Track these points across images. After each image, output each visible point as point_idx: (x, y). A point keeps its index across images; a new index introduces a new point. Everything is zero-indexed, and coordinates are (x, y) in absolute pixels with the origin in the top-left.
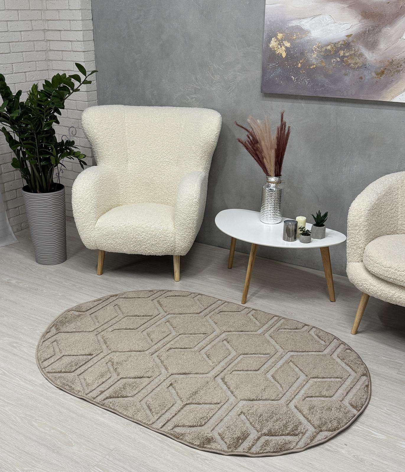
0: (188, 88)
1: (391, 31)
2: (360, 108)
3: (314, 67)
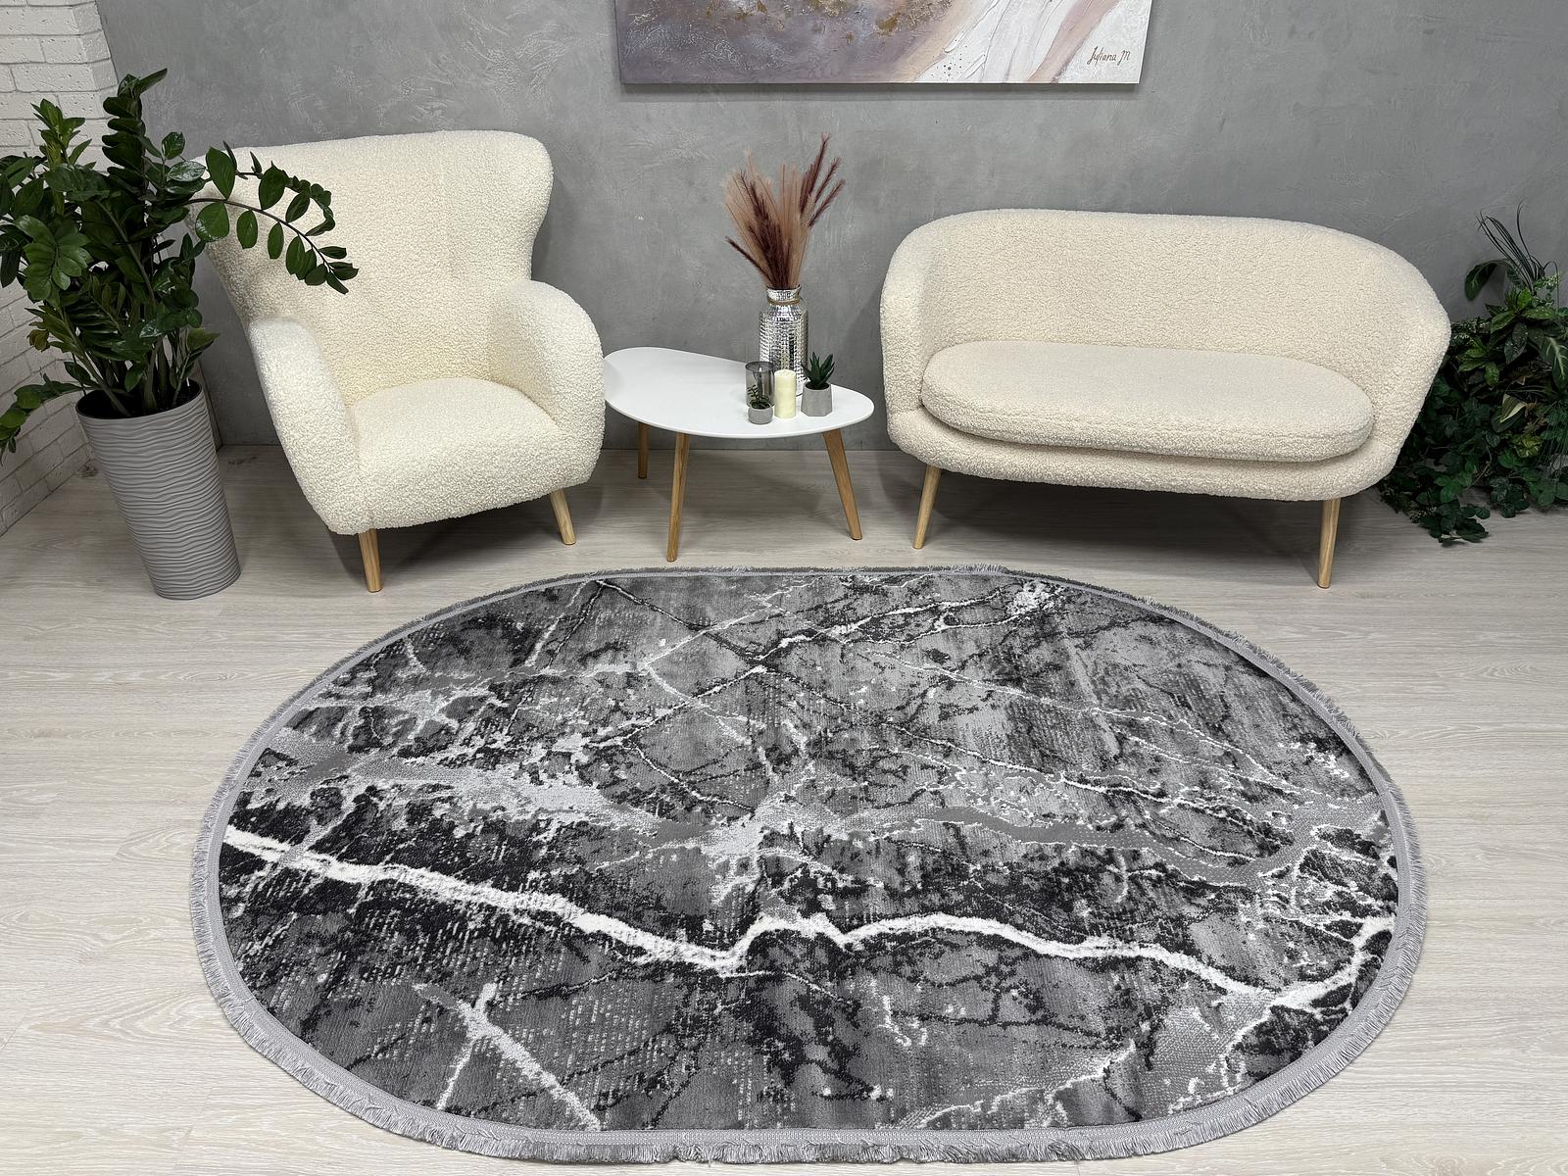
0: (414, 86)
2: (849, 103)
3: (742, 16)
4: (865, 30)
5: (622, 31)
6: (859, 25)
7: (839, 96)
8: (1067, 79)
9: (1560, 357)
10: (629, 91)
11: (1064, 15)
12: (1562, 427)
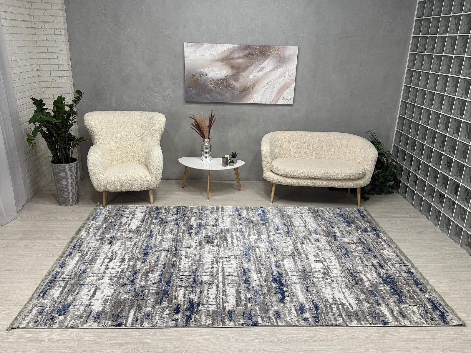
0: (140, 100)
1: (243, 74)
2: (233, 107)
3: (211, 89)
4: (236, 93)
5: (186, 91)
6: (235, 92)
8: (278, 103)
9: (385, 161)
10: (187, 103)
11: (277, 91)
12: (387, 175)
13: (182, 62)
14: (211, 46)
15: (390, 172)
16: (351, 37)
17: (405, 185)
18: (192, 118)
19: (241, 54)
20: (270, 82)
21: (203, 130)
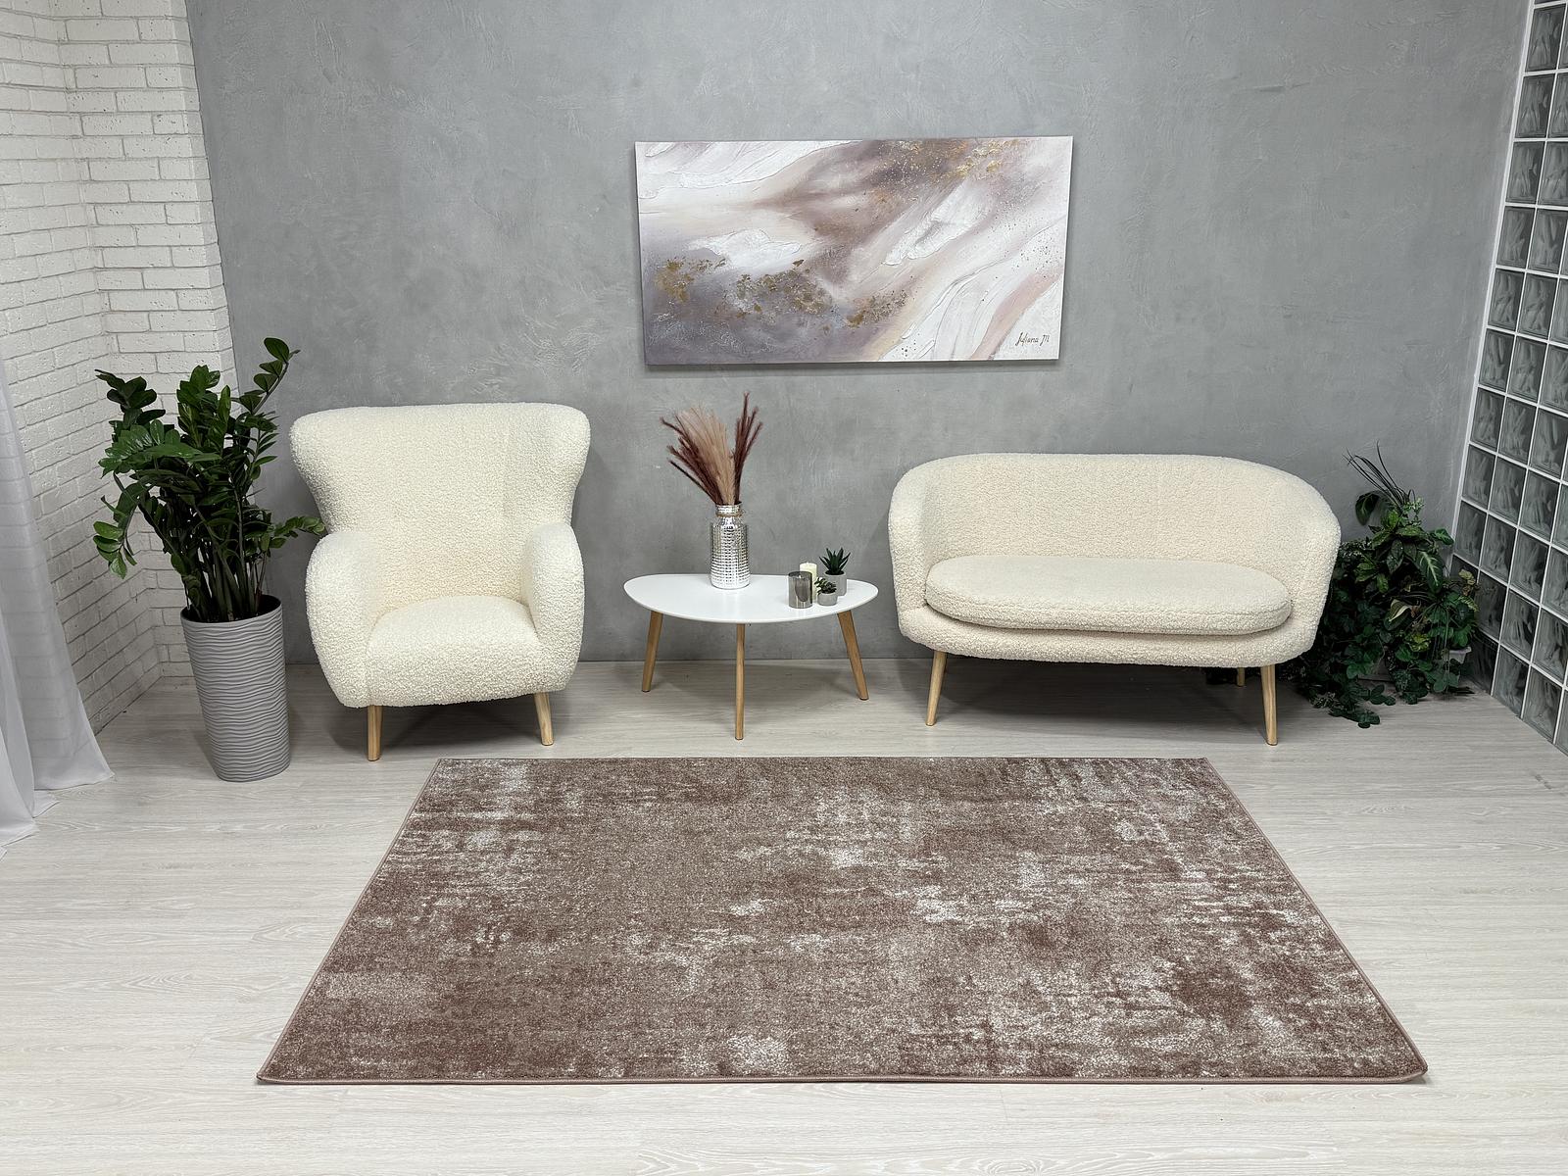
0: (478, 368)
1: (864, 254)
3: (742, 314)
4: (838, 324)
5: (647, 325)
6: (833, 320)
7: (818, 372)
8: (1000, 357)
9: (1432, 567)
10: (651, 370)
11: (995, 309)
12: (1445, 625)
13: (629, 218)
14: (736, 152)
15: (1452, 612)
16: (1279, 90)
17: (1516, 659)
18: (672, 426)
19: (853, 177)
20: (965, 277)
21: (713, 469)
